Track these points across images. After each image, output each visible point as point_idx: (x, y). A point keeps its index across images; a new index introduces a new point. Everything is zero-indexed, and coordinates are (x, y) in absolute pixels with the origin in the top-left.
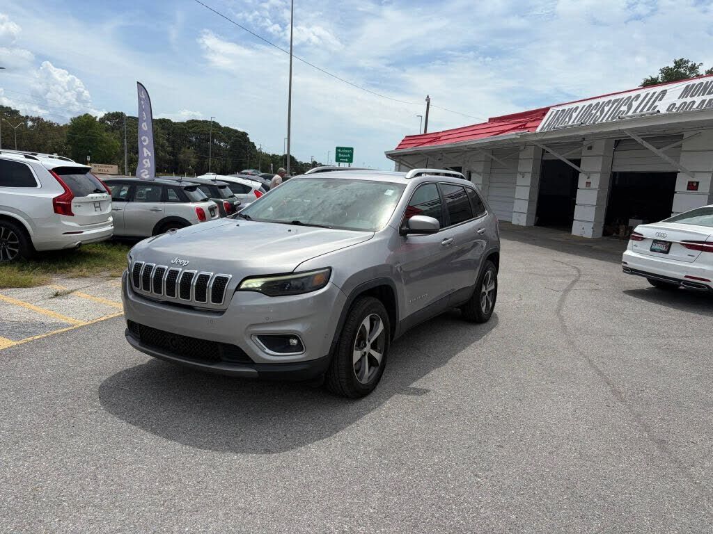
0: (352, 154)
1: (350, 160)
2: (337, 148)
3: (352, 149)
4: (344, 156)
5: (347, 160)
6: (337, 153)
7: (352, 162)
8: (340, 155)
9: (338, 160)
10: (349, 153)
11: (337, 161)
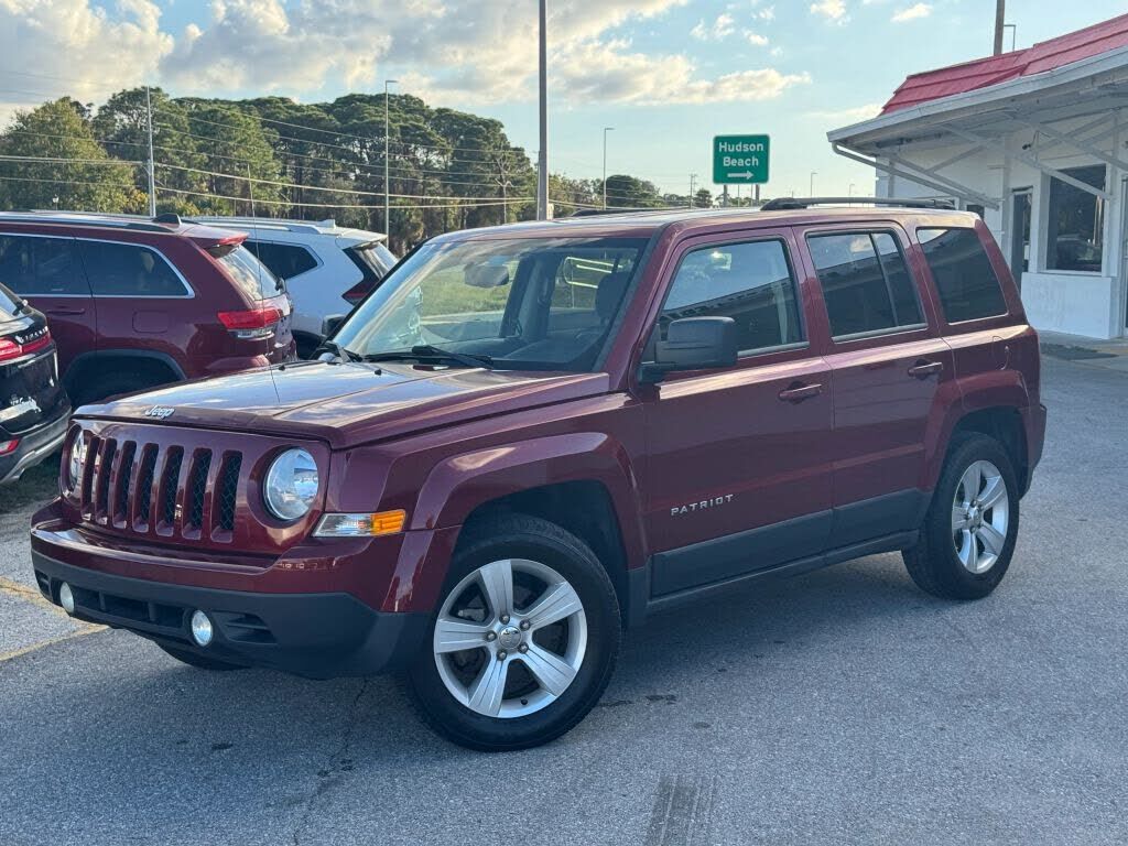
0: (764, 157)
1: (761, 175)
2: (718, 140)
3: (764, 140)
4: (741, 162)
5: (749, 175)
6: (718, 157)
7: (765, 179)
8: (727, 162)
9: (721, 175)
10: (756, 154)
11: (717, 180)
